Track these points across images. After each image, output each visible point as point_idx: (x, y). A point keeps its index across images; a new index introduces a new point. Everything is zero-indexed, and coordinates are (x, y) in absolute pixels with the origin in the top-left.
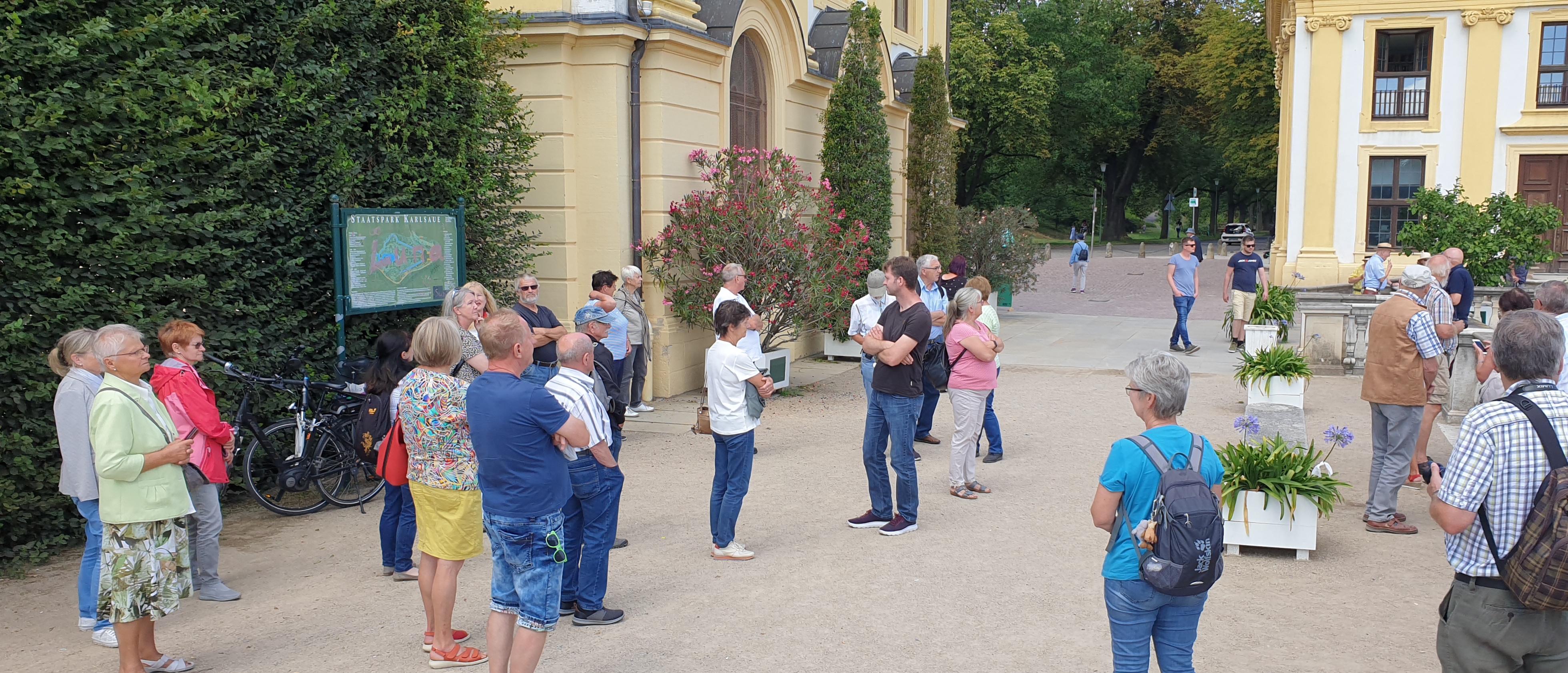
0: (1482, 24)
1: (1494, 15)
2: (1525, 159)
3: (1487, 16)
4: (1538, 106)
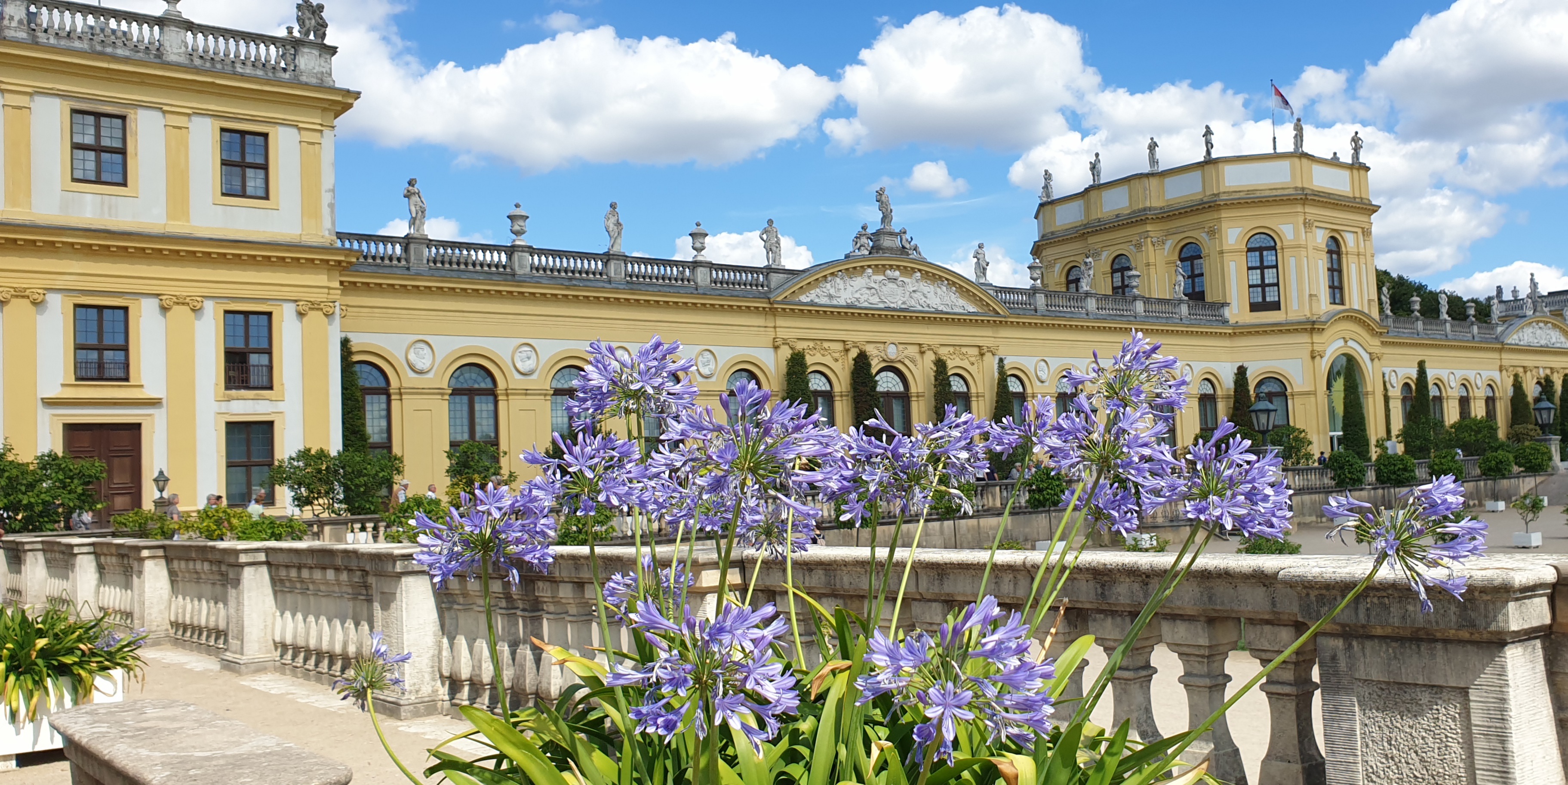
0: (14, 301)
1: (27, 293)
2: (70, 429)
3: (20, 294)
4: (77, 379)
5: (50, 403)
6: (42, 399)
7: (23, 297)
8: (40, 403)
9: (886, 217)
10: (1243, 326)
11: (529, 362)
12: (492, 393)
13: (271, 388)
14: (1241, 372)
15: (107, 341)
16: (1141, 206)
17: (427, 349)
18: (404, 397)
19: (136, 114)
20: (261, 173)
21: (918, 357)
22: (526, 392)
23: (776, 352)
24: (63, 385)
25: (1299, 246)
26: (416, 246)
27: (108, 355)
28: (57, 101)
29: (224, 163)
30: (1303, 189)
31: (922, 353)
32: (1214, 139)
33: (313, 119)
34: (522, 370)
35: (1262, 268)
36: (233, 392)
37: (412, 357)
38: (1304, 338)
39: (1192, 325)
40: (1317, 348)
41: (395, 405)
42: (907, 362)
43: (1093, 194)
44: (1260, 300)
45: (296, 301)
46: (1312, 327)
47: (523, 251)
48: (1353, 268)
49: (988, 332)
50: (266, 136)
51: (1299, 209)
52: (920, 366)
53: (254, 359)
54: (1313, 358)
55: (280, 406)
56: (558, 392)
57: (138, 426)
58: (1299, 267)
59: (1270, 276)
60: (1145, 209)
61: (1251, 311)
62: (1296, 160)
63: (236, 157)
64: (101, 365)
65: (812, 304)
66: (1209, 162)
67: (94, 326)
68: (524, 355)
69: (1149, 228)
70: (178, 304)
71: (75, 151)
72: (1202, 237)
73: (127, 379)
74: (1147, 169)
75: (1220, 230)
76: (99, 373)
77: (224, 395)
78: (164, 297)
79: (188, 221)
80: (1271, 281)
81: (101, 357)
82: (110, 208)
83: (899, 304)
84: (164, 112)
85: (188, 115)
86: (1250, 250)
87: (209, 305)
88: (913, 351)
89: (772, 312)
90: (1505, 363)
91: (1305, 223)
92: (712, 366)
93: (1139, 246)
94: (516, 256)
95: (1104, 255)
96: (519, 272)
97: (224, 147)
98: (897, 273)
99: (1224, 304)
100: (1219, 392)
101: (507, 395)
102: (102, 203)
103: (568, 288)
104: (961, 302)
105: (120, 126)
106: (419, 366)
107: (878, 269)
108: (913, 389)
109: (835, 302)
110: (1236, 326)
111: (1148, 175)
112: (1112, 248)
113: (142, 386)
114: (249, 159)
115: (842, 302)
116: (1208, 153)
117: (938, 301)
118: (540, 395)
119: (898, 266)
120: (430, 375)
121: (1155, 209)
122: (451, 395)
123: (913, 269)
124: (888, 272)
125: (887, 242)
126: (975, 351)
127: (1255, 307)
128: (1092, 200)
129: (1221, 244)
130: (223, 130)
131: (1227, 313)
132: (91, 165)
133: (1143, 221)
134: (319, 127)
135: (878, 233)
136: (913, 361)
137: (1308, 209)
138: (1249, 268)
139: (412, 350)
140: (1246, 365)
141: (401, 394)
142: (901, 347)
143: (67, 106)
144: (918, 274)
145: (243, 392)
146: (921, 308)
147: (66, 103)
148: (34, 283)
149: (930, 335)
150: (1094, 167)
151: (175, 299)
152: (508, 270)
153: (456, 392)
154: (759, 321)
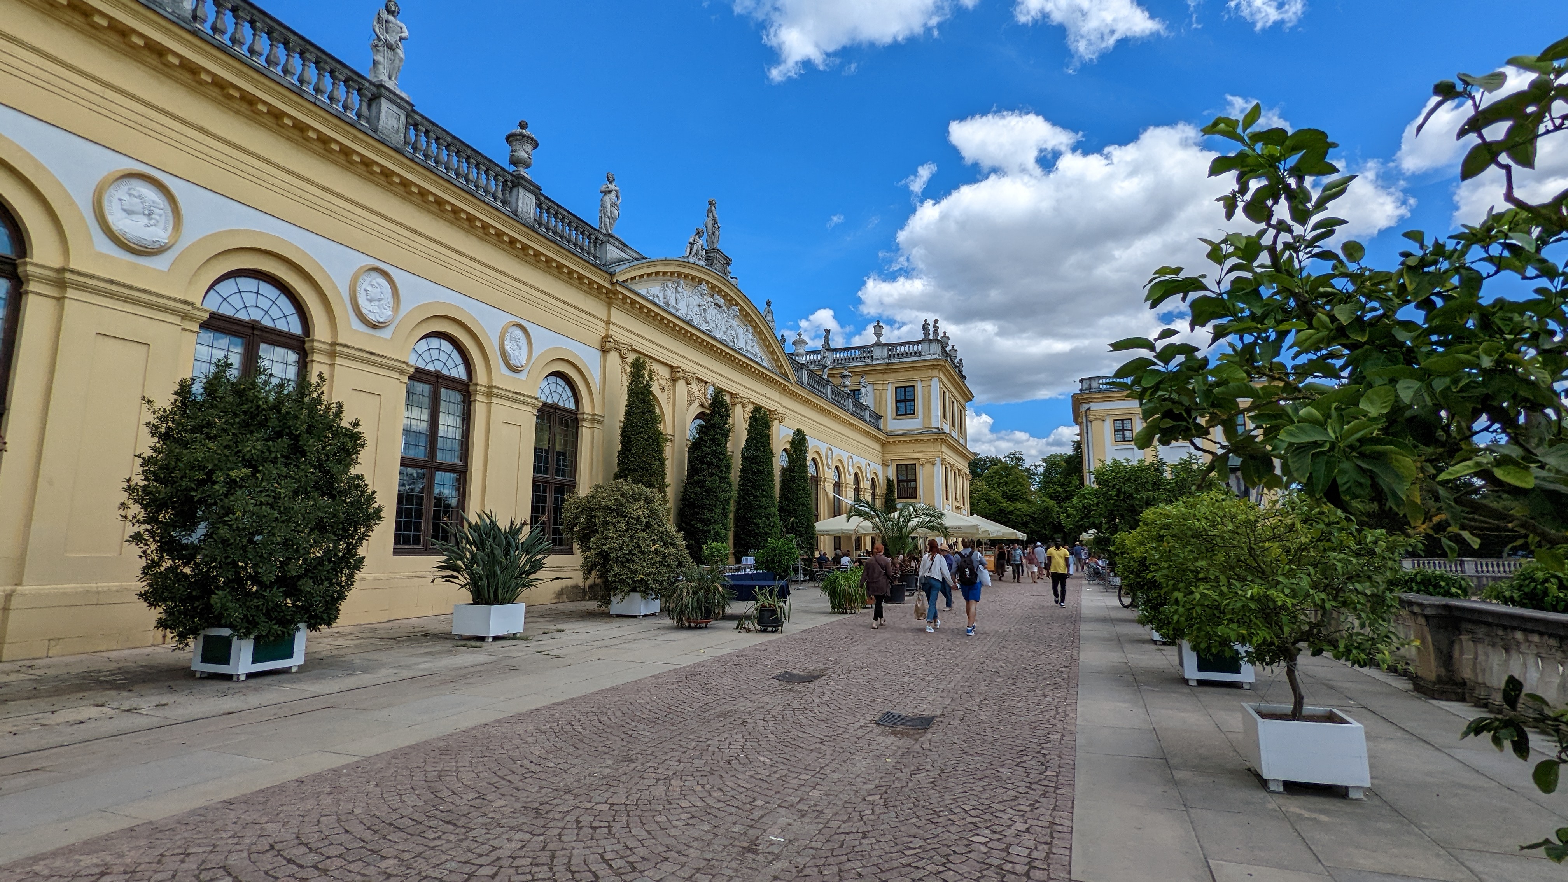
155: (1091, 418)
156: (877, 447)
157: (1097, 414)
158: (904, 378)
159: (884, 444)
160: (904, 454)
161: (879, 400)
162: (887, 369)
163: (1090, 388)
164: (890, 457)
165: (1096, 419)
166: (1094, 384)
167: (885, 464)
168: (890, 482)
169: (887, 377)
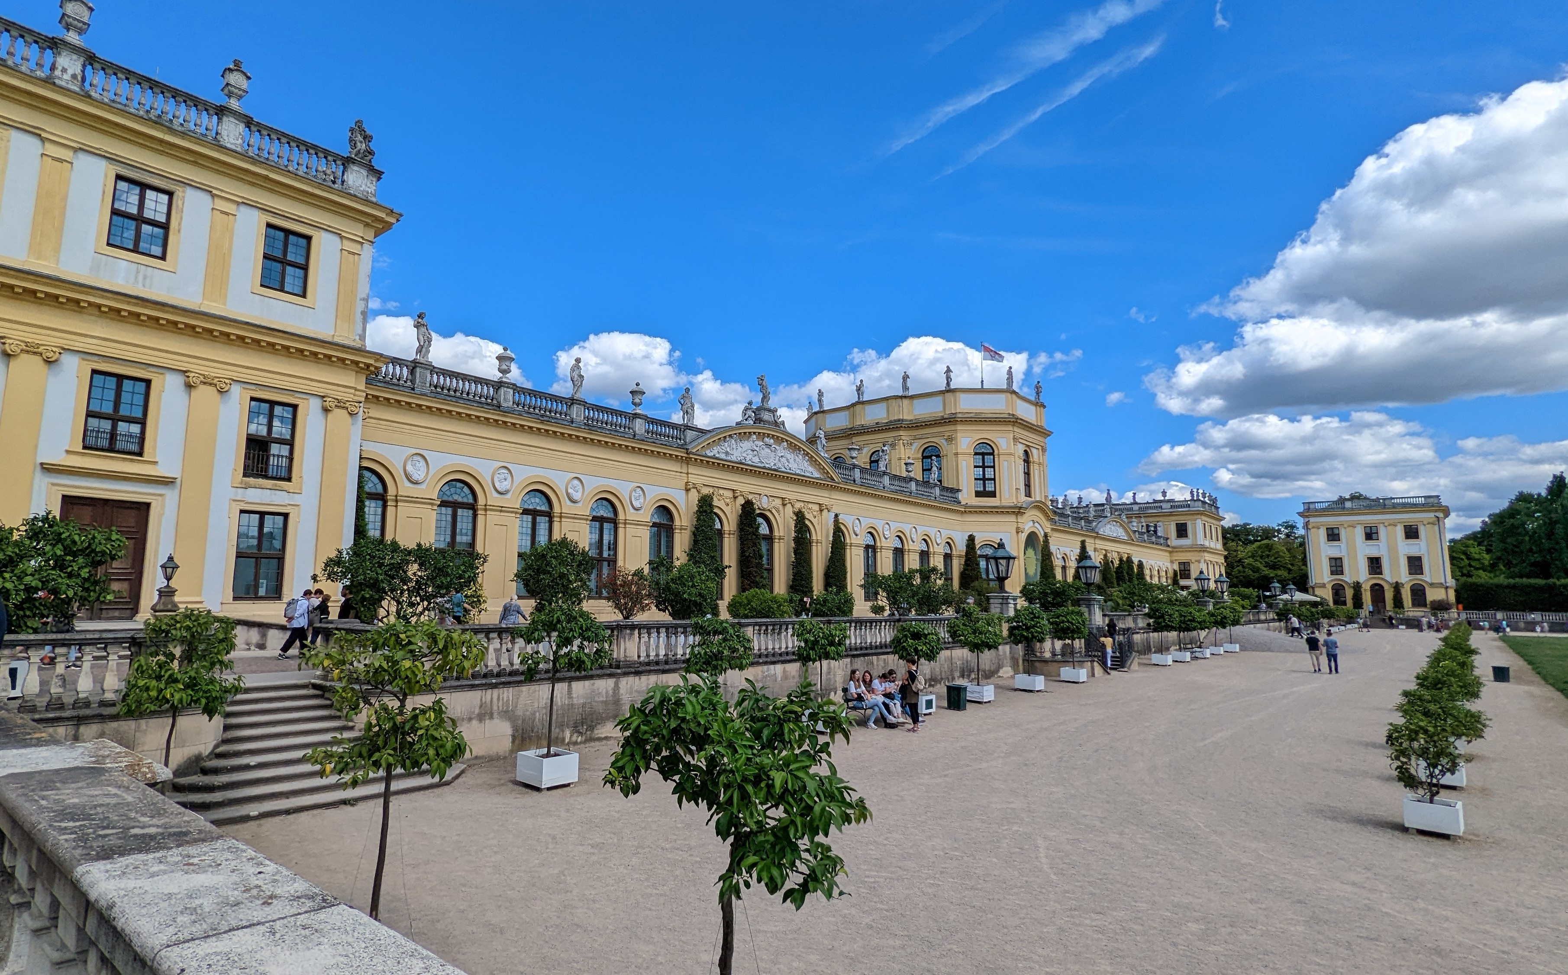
0: (24, 356)
1: (40, 350)
2: (68, 501)
3: (31, 350)
4: (85, 447)
5: (48, 469)
6: (42, 464)
7: (35, 353)
8: (38, 468)
9: (765, 398)
10: (972, 507)
11: (505, 483)
12: (472, 507)
13: (289, 479)
14: (971, 539)
15: (124, 411)
16: (896, 418)
17: (423, 463)
18: (399, 504)
19: (184, 192)
20: (300, 273)
21: (781, 508)
22: (501, 509)
23: (687, 494)
24: (68, 452)
25: (1010, 454)
26: (422, 370)
27: (122, 427)
28: (103, 163)
29: (266, 257)
30: (1013, 415)
31: (784, 505)
32: (952, 375)
33: (356, 230)
34: (499, 489)
35: (984, 467)
36: (251, 480)
37: (409, 468)
38: (1012, 518)
39: (941, 503)
40: (1020, 525)
41: (390, 510)
42: (774, 511)
43: (858, 407)
44: (982, 489)
45: (323, 397)
46: (1018, 511)
47: (508, 387)
48: (1037, 472)
49: (825, 493)
50: (309, 238)
51: (1010, 428)
52: (782, 515)
53: (275, 449)
54: (1018, 532)
55: (297, 500)
56: (526, 512)
57: (148, 505)
58: (1009, 468)
59: (989, 473)
60: (899, 420)
61: (976, 496)
62: (1009, 395)
63: (278, 254)
64: (113, 436)
65: (714, 457)
66: (949, 391)
67: (111, 395)
68: (502, 476)
69: (901, 433)
70: (205, 383)
71: (115, 217)
72: (941, 442)
73: (140, 454)
74: (901, 393)
75: (956, 438)
76: (111, 444)
77: (241, 482)
78: (192, 375)
79: (225, 304)
80: (990, 477)
81: (114, 427)
82: (145, 278)
83: (772, 465)
84: (213, 196)
85: (238, 203)
86: (976, 454)
87: (236, 389)
88: (778, 502)
89: (687, 460)
90: (1097, 546)
91: (1014, 438)
92: (642, 500)
93: (893, 446)
94: (502, 390)
95: (865, 450)
96: (504, 404)
97: (269, 240)
98: (772, 441)
99: (958, 490)
100: (954, 552)
101: (486, 510)
102: (138, 272)
103: (542, 422)
104: (811, 469)
105: (166, 202)
106: (415, 477)
107: (761, 436)
108: (776, 533)
109: (729, 458)
110: (966, 506)
111: (901, 397)
112: (872, 446)
113: (155, 463)
114: (290, 257)
115: (734, 458)
116: (948, 384)
117: (796, 466)
118: (512, 512)
119: (773, 436)
120: (423, 486)
121: (906, 420)
122: (439, 506)
123: (782, 438)
124: (766, 439)
125: (766, 416)
126: (816, 507)
127: (978, 494)
128: (858, 412)
129: (957, 449)
130: (269, 225)
131: (961, 496)
132: (130, 234)
133: (897, 429)
134: (361, 240)
135: (759, 409)
136: (778, 511)
137: (1016, 429)
138: (975, 467)
139: (409, 462)
140: (974, 534)
141: (397, 501)
142: (771, 499)
143: (113, 170)
144: (785, 444)
145: (261, 481)
146: (783, 469)
147: (112, 167)
148: (50, 341)
149: (792, 492)
150: (859, 389)
151: (202, 378)
152: (495, 402)
153: (444, 504)
154: (675, 467)
155: (1310, 527)
156: (1168, 554)
157: (1314, 525)
158: (1181, 520)
159: (1170, 552)
160: (1183, 557)
161: (1166, 531)
162: (1171, 514)
163: (1309, 509)
164: (1174, 558)
165: (1313, 527)
166: (1312, 506)
167: (1172, 562)
168: (1175, 572)
169: (1171, 518)
